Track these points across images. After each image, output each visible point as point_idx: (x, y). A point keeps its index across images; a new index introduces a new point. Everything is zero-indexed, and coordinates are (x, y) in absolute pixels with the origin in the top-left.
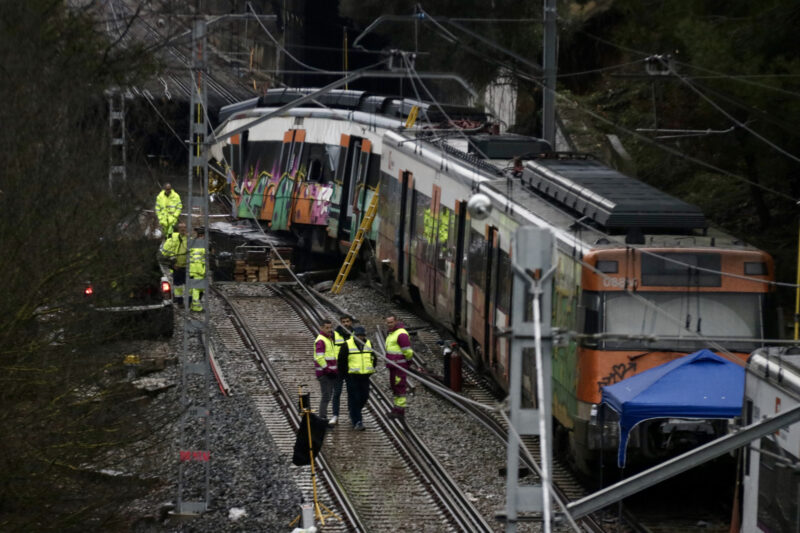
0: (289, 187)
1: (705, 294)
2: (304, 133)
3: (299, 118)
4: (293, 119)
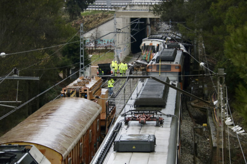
0: (150, 54)
1: (167, 72)
2: (152, 44)
3: (152, 41)
4: (151, 41)
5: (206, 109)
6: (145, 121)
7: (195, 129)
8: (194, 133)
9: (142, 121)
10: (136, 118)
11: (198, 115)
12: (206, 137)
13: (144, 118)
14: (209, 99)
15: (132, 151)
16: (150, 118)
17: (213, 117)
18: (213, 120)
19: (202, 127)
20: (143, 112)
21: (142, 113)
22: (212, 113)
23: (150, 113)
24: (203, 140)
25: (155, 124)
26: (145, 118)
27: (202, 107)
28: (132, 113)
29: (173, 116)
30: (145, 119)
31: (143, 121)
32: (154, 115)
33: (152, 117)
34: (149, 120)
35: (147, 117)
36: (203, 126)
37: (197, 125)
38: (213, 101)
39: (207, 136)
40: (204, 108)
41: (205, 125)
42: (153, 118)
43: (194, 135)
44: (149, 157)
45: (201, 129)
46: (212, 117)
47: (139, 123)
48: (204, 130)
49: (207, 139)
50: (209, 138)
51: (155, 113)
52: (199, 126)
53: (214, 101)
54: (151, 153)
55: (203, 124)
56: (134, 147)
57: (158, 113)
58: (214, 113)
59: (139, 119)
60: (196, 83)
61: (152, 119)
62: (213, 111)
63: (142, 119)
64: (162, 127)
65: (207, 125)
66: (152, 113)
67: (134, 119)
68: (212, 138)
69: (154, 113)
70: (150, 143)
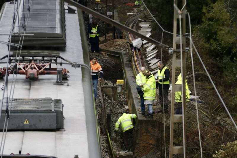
5: (120, 54)
6: (38, 75)
7: (104, 89)
8: (103, 96)
9: (31, 74)
10: (20, 69)
11: (107, 64)
12: (123, 103)
13: (35, 68)
14: (124, 36)
15: (22, 129)
16: (46, 69)
17: (134, 66)
18: (133, 73)
19: (115, 85)
20: (31, 58)
21: (30, 61)
22: (130, 61)
23: (43, 60)
24: (118, 108)
25: (55, 81)
26: (38, 69)
27: (113, 50)
28: (11, 60)
29: (82, 65)
30: (38, 71)
31: (34, 74)
32: (52, 64)
33: (48, 67)
34: (42, 73)
35: (40, 68)
36: (117, 83)
37: (106, 81)
38: (131, 39)
39: (124, 101)
40: (116, 51)
41: (120, 81)
42: (50, 69)
43: (104, 100)
44: (56, 139)
45: (115, 89)
46: (132, 68)
47: (26, 78)
48: (119, 90)
49: (124, 107)
50: (127, 105)
51: (53, 61)
52: (111, 84)
53: (133, 40)
54: (58, 132)
55: (118, 80)
56: (26, 122)
57: (59, 60)
58: (134, 60)
59: (27, 71)
60: (97, 7)
61: (48, 71)
62: (132, 57)
63: (30, 71)
64: (68, 85)
65: (124, 82)
66: (48, 61)
67: (16, 71)
68: (136, 106)
69: (51, 60)
70: (55, 114)
